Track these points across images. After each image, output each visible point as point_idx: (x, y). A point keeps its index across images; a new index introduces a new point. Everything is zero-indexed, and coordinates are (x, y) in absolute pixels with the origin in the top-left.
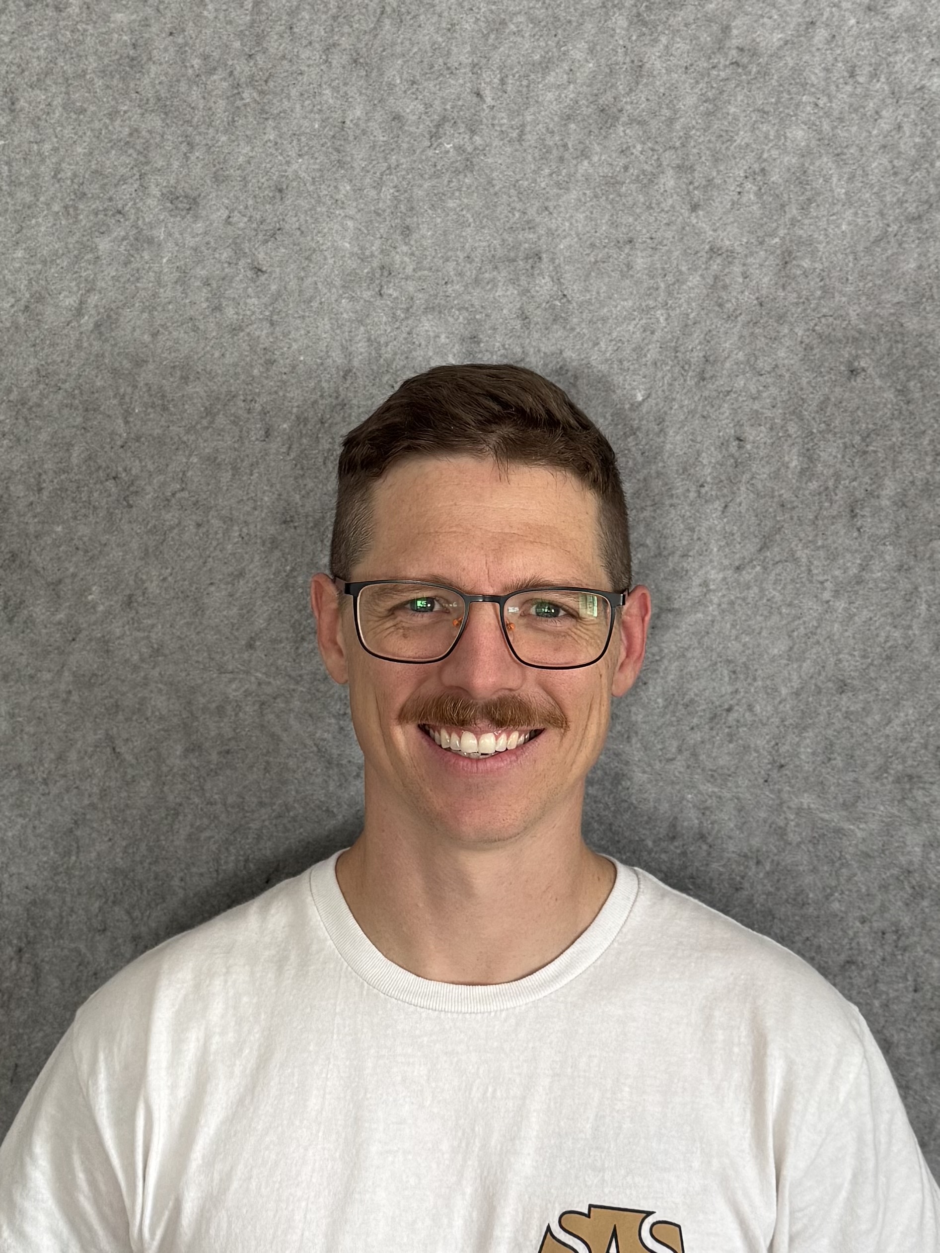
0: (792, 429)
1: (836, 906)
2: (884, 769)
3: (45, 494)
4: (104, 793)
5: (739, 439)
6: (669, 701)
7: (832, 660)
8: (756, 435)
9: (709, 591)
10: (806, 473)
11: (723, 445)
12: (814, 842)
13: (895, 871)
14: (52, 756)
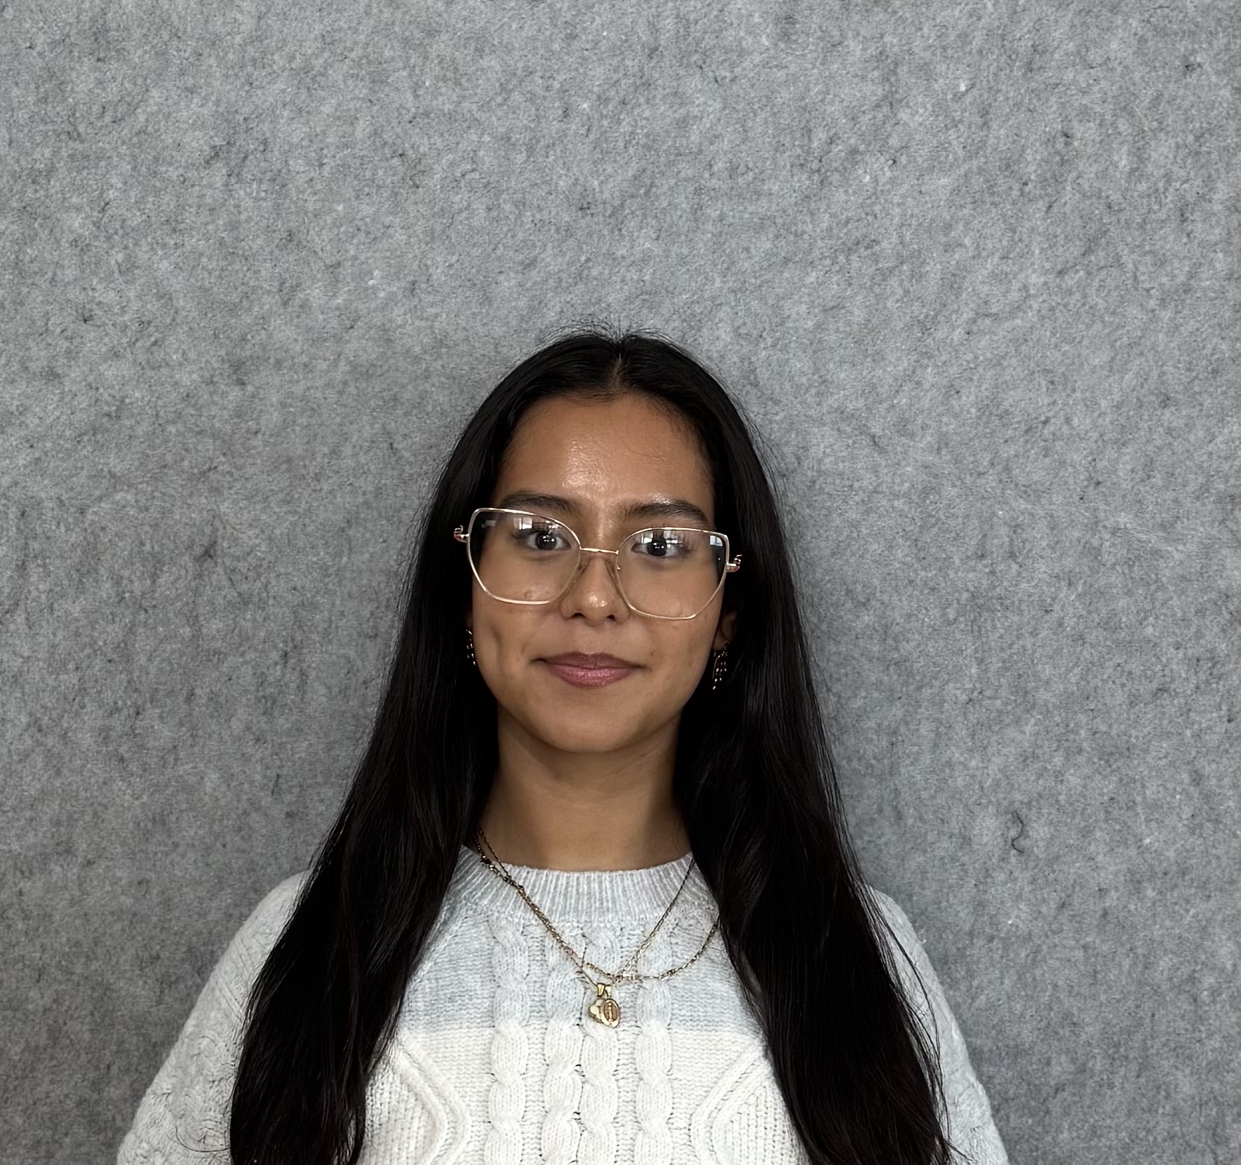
0: (1123, 126)
1: (1150, 630)
2: (1205, 488)
3: (326, 171)
4: (379, 492)
5: (1066, 135)
6: (983, 410)
7: (1155, 373)
8: (1085, 132)
9: (1028, 296)
10: (1135, 173)
11: (1051, 141)
12: (1129, 563)
13: (1214, 595)
14: (326, 450)
